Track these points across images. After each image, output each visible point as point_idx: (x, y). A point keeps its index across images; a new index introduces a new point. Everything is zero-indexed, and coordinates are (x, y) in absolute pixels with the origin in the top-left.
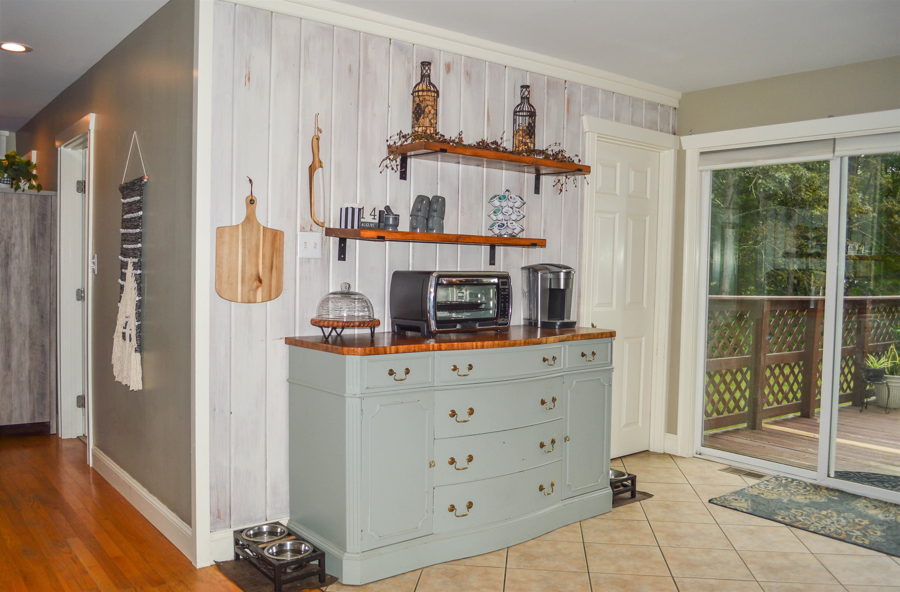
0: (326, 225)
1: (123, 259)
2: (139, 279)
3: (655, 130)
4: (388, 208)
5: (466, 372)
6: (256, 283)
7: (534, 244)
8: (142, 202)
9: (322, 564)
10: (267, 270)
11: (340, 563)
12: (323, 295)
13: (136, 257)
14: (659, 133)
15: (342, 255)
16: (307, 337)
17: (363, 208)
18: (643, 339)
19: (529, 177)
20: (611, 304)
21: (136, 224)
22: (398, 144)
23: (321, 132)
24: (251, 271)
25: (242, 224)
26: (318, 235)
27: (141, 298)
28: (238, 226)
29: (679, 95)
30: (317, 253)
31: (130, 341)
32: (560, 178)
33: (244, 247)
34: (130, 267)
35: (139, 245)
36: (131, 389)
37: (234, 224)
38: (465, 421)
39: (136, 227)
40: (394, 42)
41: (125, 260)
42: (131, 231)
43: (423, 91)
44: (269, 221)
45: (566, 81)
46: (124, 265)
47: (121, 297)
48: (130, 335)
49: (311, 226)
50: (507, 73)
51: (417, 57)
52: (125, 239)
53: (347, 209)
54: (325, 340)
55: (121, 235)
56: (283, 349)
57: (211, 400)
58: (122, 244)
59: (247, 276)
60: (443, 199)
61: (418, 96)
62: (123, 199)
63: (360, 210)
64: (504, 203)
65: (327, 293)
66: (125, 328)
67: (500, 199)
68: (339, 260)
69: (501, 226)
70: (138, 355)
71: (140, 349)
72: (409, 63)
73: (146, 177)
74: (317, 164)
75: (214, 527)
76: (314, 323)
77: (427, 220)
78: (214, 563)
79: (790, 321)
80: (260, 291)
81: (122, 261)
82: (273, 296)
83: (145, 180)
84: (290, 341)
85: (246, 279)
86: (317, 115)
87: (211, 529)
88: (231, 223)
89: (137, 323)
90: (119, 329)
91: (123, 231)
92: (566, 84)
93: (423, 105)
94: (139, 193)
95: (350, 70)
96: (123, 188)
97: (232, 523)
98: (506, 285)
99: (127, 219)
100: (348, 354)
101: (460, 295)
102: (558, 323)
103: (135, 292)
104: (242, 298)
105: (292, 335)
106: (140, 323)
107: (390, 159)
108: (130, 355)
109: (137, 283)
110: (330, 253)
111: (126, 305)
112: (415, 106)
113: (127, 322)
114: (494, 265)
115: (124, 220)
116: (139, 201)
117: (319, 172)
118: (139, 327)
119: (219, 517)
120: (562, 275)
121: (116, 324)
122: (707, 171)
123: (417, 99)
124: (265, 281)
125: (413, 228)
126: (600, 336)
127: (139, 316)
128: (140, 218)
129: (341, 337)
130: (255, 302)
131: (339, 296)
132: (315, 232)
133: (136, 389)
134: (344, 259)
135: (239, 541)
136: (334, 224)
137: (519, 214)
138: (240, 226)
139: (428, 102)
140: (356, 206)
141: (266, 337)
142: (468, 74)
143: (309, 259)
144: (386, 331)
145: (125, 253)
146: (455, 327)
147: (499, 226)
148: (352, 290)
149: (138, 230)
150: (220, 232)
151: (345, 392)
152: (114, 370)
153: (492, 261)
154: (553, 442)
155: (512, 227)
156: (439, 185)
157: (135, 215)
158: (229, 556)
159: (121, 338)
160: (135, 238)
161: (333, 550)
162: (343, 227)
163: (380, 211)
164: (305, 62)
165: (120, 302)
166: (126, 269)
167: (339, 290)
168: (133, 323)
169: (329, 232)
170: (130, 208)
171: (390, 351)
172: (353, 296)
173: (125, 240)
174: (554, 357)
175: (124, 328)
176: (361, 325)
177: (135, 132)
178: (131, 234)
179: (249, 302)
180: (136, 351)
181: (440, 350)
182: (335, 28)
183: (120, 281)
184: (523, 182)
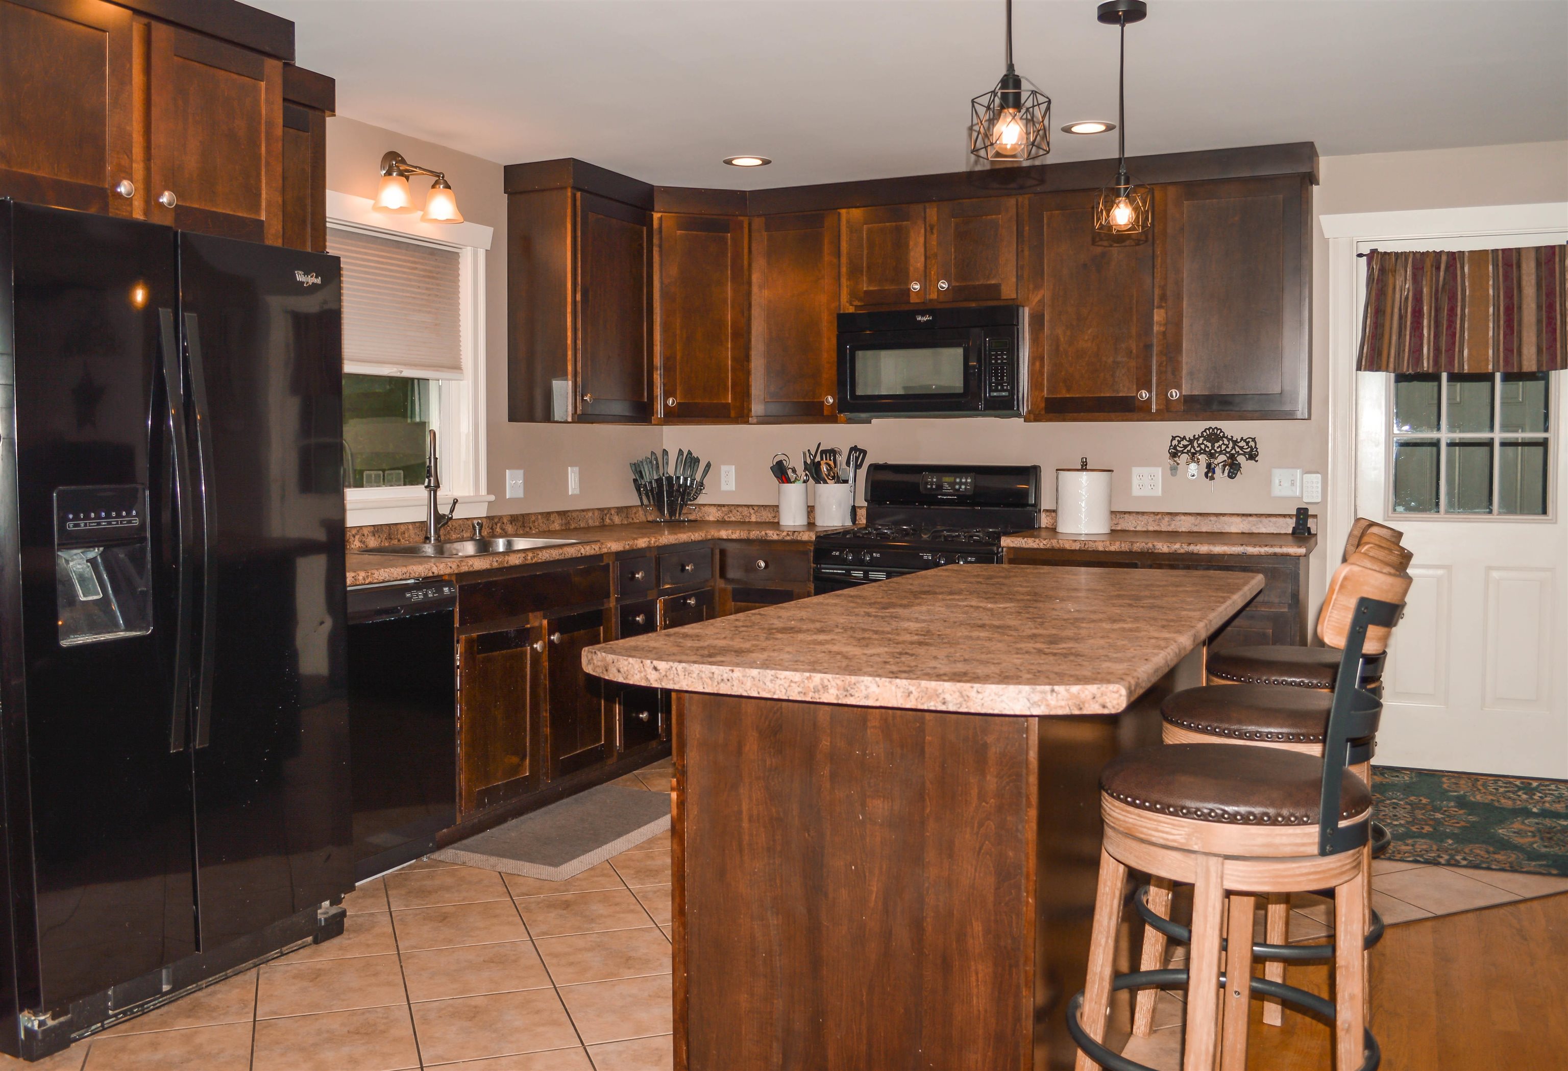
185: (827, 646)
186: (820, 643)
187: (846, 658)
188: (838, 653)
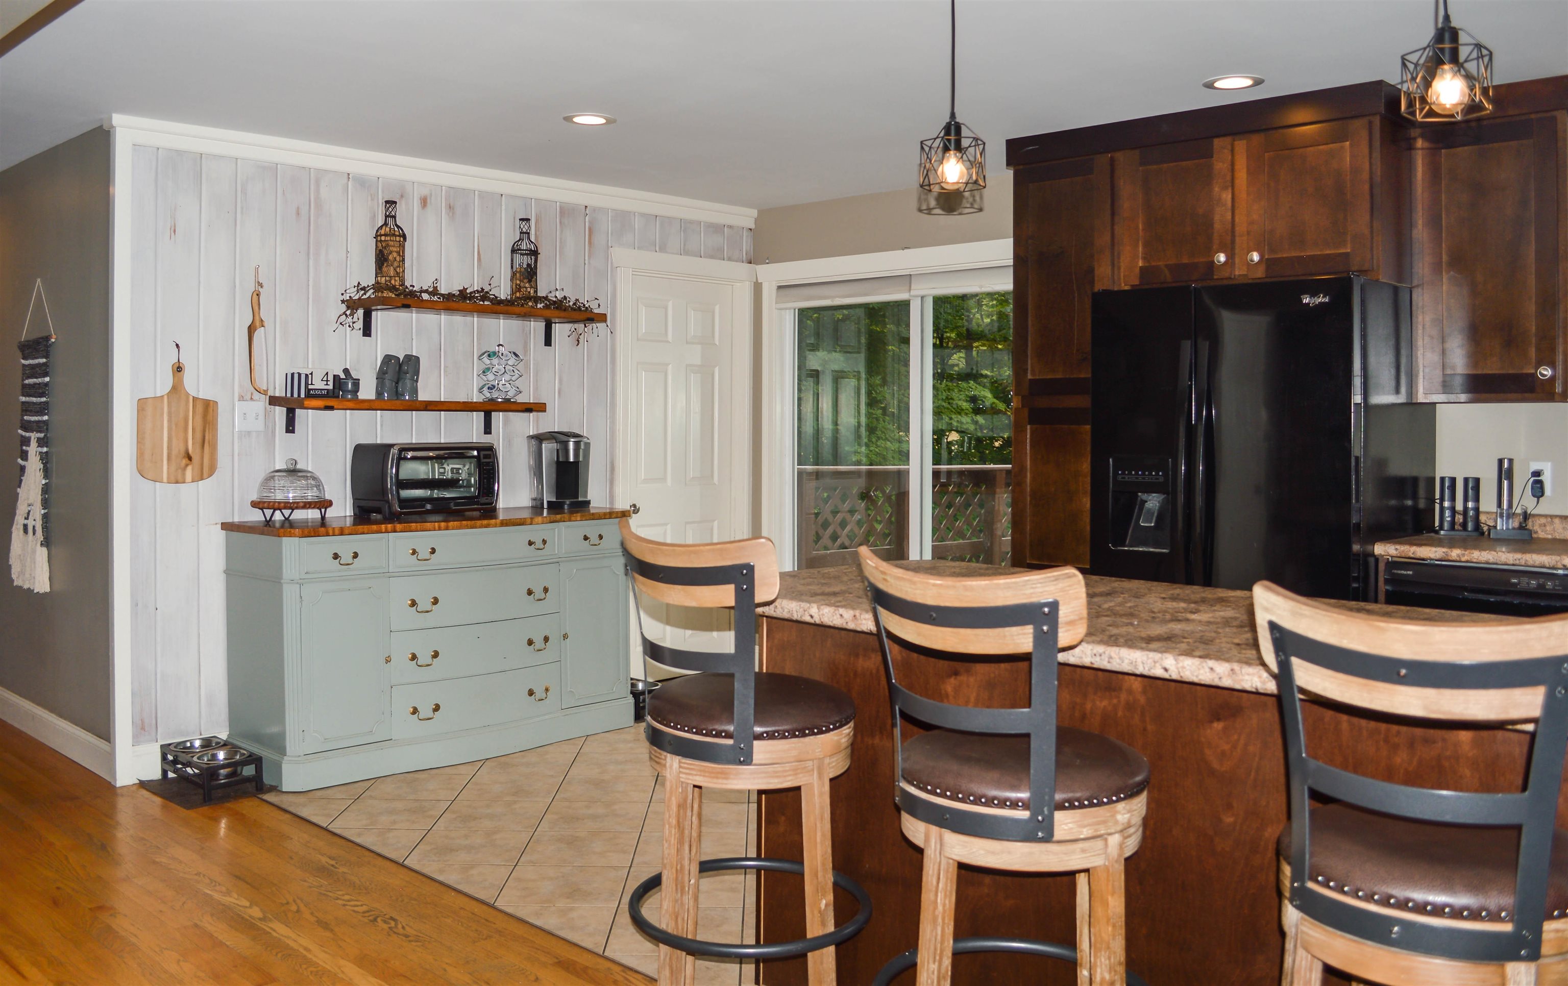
0: (271, 393)
1: (24, 433)
2: (45, 459)
3: (720, 259)
4: (346, 371)
5: (427, 556)
6: (185, 461)
7: (528, 408)
8: (48, 366)
9: (259, 770)
10: (198, 446)
11: (278, 767)
12: (268, 472)
13: (41, 432)
14: (725, 263)
15: (290, 427)
16: (247, 522)
17: (311, 374)
18: (716, 523)
19: (537, 327)
20: (664, 479)
21: (41, 391)
22: (357, 297)
23: (262, 287)
24: (178, 448)
25: (168, 394)
26: (261, 403)
27: (47, 481)
28: (162, 396)
29: (754, 213)
30: (259, 425)
31: (34, 534)
32: (576, 326)
33: (170, 421)
34: (34, 443)
35: (46, 418)
36: (35, 592)
37: (158, 395)
38: (427, 612)
39: (41, 395)
40: (353, 177)
41: (27, 434)
42: (34, 400)
43: (385, 235)
44: (201, 390)
45: (586, 207)
46: (26, 441)
47: (21, 481)
48: (34, 527)
49: (252, 394)
50: (503, 203)
51: (383, 192)
52: (27, 409)
53: (293, 375)
54: (268, 523)
55: (20, 404)
56: (219, 537)
57: (132, 595)
58: (23, 416)
59: (174, 452)
60: (417, 359)
61: (381, 241)
62: (23, 359)
63: (307, 375)
64: (495, 361)
65: (272, 470)
66: (27, 518)
67: (489, 356)
68: (286, 432)
69: (491, 388)
70: (45, 550)
71: (46, 543)
72: (372, 200)
73: (54, 336)
74: (258, 323)
75: (137, 740)
76: (255, 504)
77: (397, 383)
78: (138, 782)
79: (959, 500)
80: (189, 469)
81: (22, 436)
82: (205, 475)
83: (53, 340)
84: (227, 527)
85: (173, 456)
86: (257, 269)
87: (133, 742)
88: (155, 393)
89: (43, 512)
90: (19, 520)
91: (23, 399)
92: (587, 210)
93: (386, 252)
94: (45, 354)
95: (298, 214)
96: (24, 346)
97: (159, 737)
98: (490, 458)
99: (29, 385)
100: (285, 536)
101: (442, 470)
102: (568, 503)
103: (40, 474)
104: (168, 478)
105: (230, 520)
106: (46, 511)
107: (346, 315)
108: (34, 552)
109: (42, 463)
110: (275, 424)
111: (29, 490)
112: (378, 252)
113: (29, 511)
114: (490, 433)
115: (24, 386)
116: (44, 364)
117: (259, 334)
118: (45, 517)
119: (143, 728)
120: (571, 446)
121: (15, 514)
122: (790, 309)
123: (379, 244)
124: (196, 458)
125: (379, 394)
126: (608, 516)
127: (46, 503)
128: (46, 384)
129: (289, 521)
130: (184, 482)
131: (284, 474)
132: (256, 400)
133: (42, 591)
134: (293, 431)
135: (167, 755)
136: (279, 392)
137: (513, 374)
138: (166, 397)
139: (391, 249)
140: (304, 371)
141: (198, 523)
142: (450, 207)
143: (249, 433)
144: (348, 514)
145: (27, 426)
146: (423, 506)
147: (488, 388)
148: (299, 467)
149: (44, 399)
150: (142, 405)
151: (281, 578)
152: (13, 571)
153: (488, 430)
154: (546, 639)
155: (504, 390)
156: (414, 341)
157: (40, 380)
158: (155, 773)
159: (22, 532)
160: (40, 408)
161: (270, 756)
162: (289, 395)
163: (334, 376)
164: (242, 208)
165: (20, 487)
166: (29, 445)
167: (284, 467)
168: (38, 512)
169: (274, 401)
170: (34, 371)
171: (334, 532)
172: (300, 474)
173: (26, 411)
174: (543, 540)
175: (25, 519)
176: (307, 505)
177: (39, 280)
178: (34, 403)
179: (177, 482)
180: (42, 544)
181: (395, 531)
182: (279, 166)
183: (20, 461)
184: (528, 332)
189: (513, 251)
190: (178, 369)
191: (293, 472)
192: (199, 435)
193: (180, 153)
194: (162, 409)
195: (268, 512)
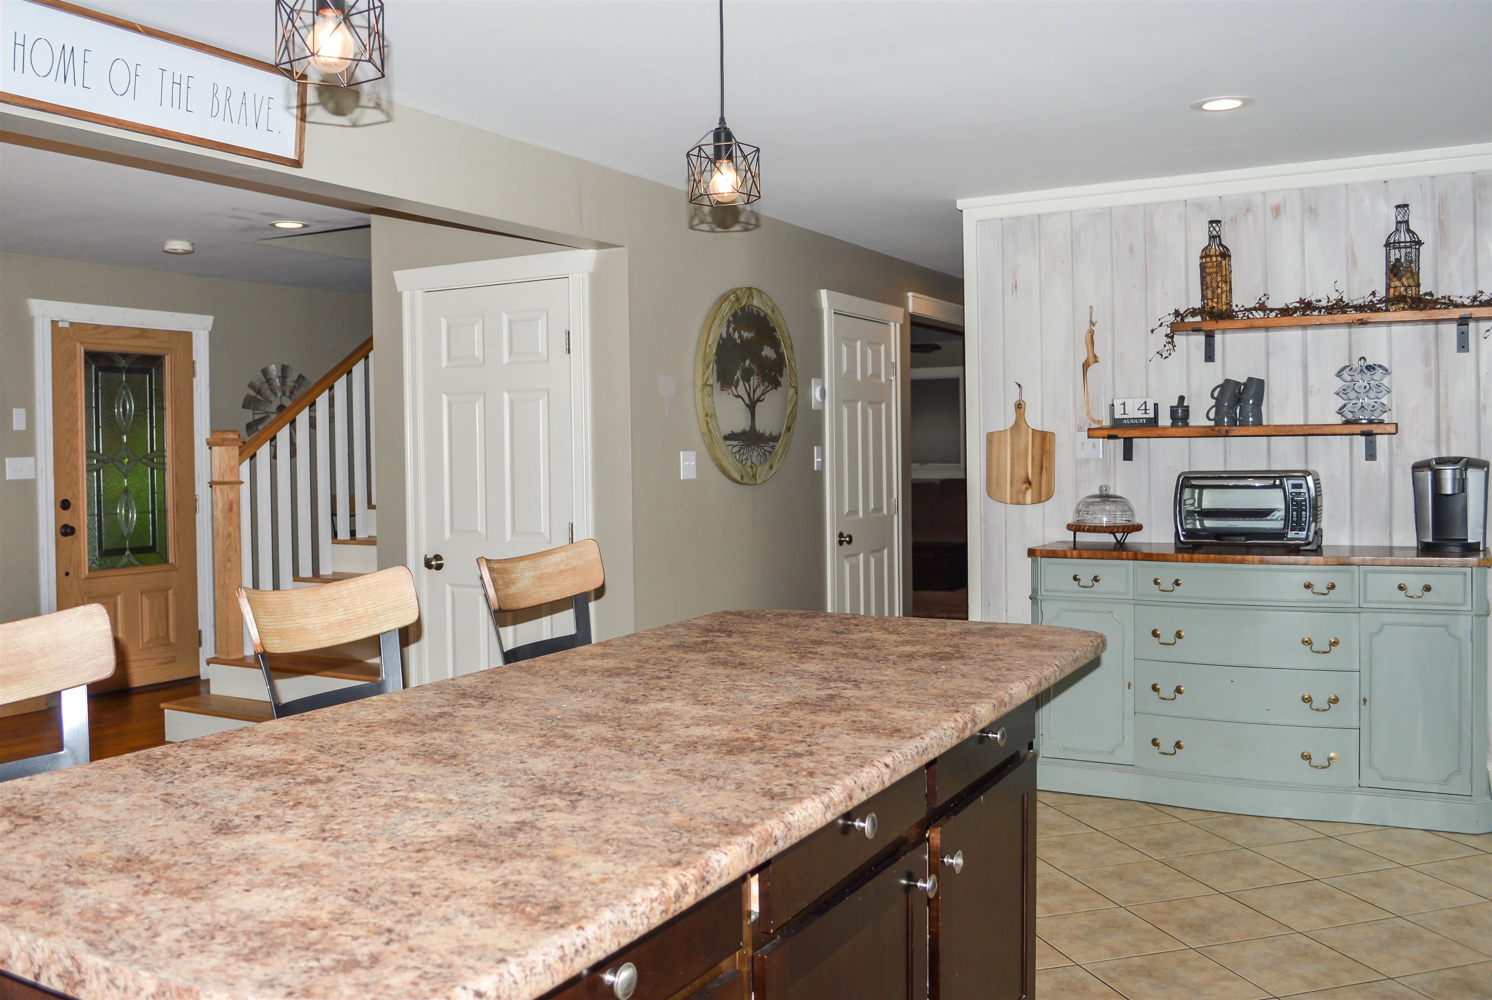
4: (1181, 399)
5: (1170, 587)
6: (1025, 485)
10: (1037, 472)
15: (1128, 455)
17: (1124, 404)
23: (1095, 326)
24: (1020, 474)
25: (1011, 428)
28: (1007, 430)
30: (1097, 453)
33: (1012, 451)
37: (1004, 429)
38: (1169, 644)
40: (1190, 203)
43: (1210, 256)
44: (1039, 422)
49: (1089, 425)
51: (1225, 211)
54: (1075, 544)
59: (1016, 477)
60: (1262, 381)
61: (1202, 264)
68: (1123, 460)
74: (1092, 359)
76: (1069, 527)
80: (1029, 492)
82: (1043, 499)
85: (1015, 482)
86: (1091, 309)
88: (1001, 428)
93: (1204, 275)
95: (1133, 249)
104: (1011, 500)
110: (1113, 452)
114: (1375, 460)
117: (1093, 369)
124: (1035, 483)
125: (1216, 420)
130: (1024, 504)
131: (1099, 500)
134: (1128, 459)
138: (1009, 432)
143: (1087, 460)
148: (1110, 493)
150: (990, 438)
153: (1371, 456)
154: (1334, 700)
163: (1154, 405)
167: (1098, 493)
171: (1072, 554)
172: (1112, 499)
174: (1331, 584)
179: (1018, 504)
182: (1112, 209)
185: (902, 639)
186: (908, 642)
187: (886, 629)
188: (891, 633)
189: (1387, 245)
190: (1019, 406)
191: (1105, 497)
192: (1037, 462)
193: (1018, 219)
194: (1006, 441)
195: (1119, 536)
